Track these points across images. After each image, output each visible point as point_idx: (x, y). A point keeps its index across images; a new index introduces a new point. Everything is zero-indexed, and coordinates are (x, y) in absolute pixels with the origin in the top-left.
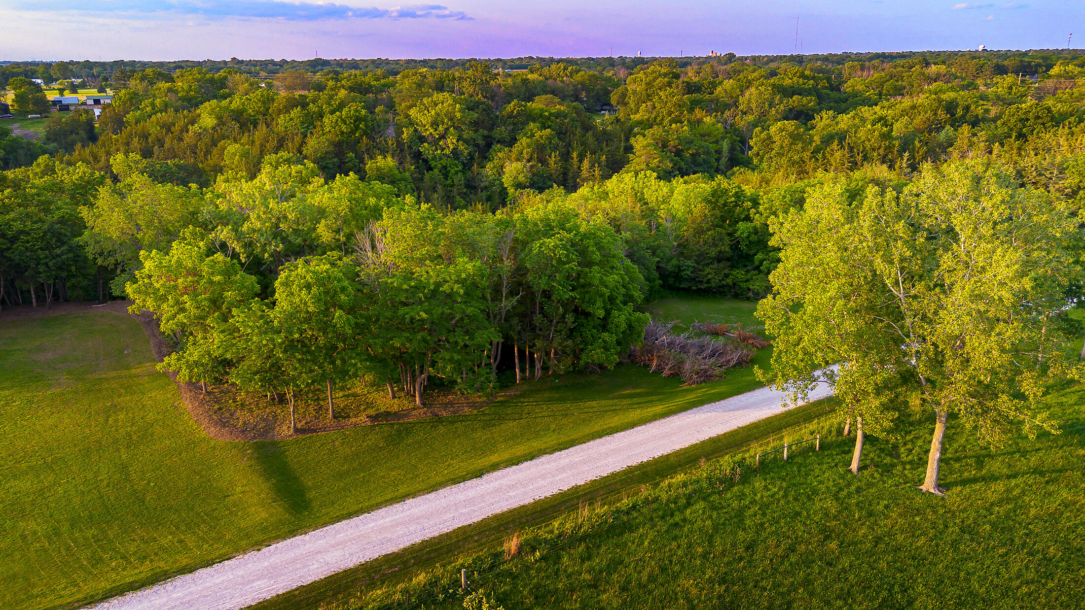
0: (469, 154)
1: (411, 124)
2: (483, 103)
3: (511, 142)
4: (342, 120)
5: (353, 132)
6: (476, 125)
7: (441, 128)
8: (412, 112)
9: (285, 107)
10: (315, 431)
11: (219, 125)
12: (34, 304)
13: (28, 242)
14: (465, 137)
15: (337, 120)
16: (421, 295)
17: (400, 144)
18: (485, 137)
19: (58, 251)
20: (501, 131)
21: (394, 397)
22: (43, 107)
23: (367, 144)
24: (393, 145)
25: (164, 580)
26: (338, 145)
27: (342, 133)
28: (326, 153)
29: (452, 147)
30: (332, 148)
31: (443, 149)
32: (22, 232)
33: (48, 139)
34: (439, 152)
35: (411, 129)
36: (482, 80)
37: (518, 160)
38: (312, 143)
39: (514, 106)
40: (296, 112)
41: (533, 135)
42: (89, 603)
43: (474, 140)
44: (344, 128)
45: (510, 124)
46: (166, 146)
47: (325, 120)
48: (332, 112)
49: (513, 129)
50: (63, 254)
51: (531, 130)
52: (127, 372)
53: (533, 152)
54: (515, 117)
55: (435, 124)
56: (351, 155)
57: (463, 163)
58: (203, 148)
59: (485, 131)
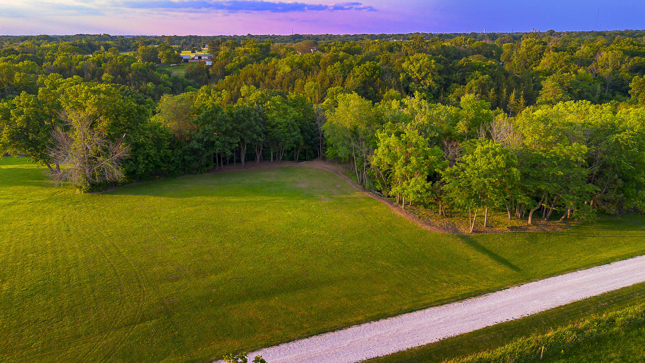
0: (438, 89)
1: (403, 71)
2: (443, 59)
3: (463, 82)
4: (366, 68)
5: (372, 76)
6: (440, 72)
7: (423, 74)
8: (404, 65)
9: (329, 61)
10: (482, 232)
11: (292, 71)
12: (272, 161)
13: (281, 128)
14: (435, 79)
15: (363, 69)
16: (555, 162)
17: (398, 83)
18: (445, 79)
20: (457, 76)
21: (511, 219)
22: (179, 60)
23: (380, 83)
24: (394, 83)
25: (484, 294)
26: (364, 82)
27: (366, 76)
28: (359, 87)
29: (428, 84)
30: (362, 85)
31: (423, 86)
34: (421, 87)
35: (405, 74)
36: (419, 46)
37: (469, 93)
38: (350, 82)
39: (464, 61)
40: (337, 64)
41: (477, 78)
42: (458, 300)
43: (440, 80)
44: (367, 73)
45: (460, 72)
46: (267, 82)
47: (355, 68)
48: (359, 64)
49: (462, 75)
50: (296, 135)
51: (476, 75)
53: (479, 89)
54: (464, 68)
55: (419, 71)
56: (371, 88)
57: (434, 94)
59: (446, 76)
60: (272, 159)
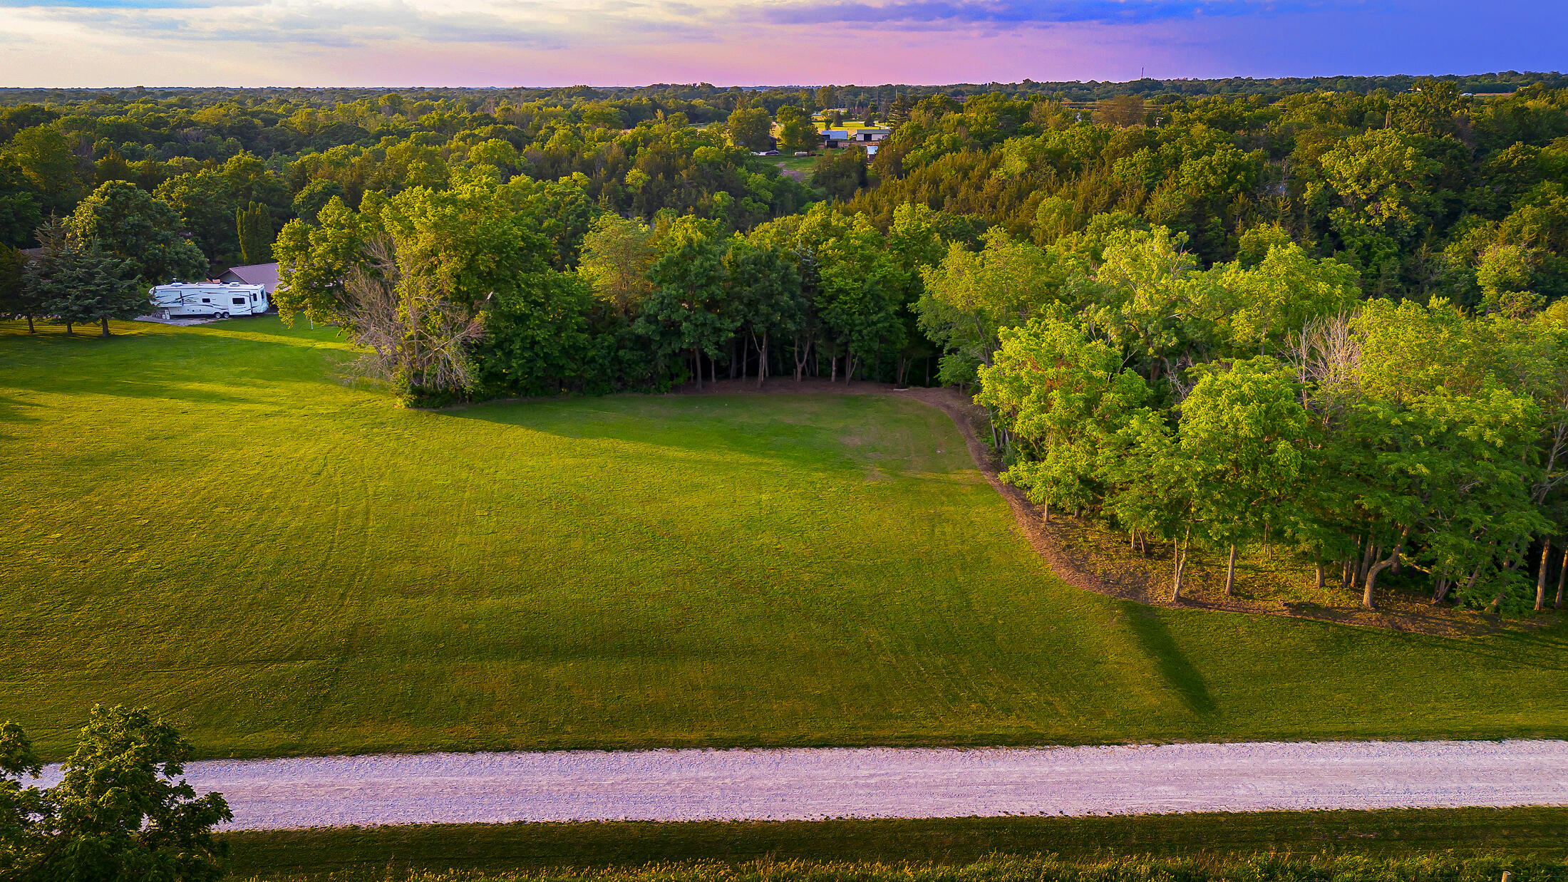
0: (1416, 228)
1: (1321, 176)
2: (1454, 146)
3: (1500, 212)
4: (1211, 167)
5: (1225, 186)
6: (1434, 182)
7: (1373, 184)
8: (1325, 160)
9: (1125, 147)
10: (1205, 606)
11: (1029, 171)
12: (833, 378)
13: (845, 303)
14: (1412, 199)
15: (1203, 168)
16: (1420, 438)
17: (1297, 207)
18: (1448, 202)
19: (874, 318)
20: (1485, 193)
21: (1322, 585)
22: (812, 142)
23: (1243, 205)
24: (1284, 208)
25: (1041, 745)
26: (1199, 204)
27: (1208, 186)
28: (1181, 215)
29: (1386, 214)
30: (1189, 208)
31: (1369, 218)
32: (840, 290)
33: (816, 182)
34: (1362, 221)
35: (1321, 185)
36: (1438, 110)
37: (1509, 242)
38: (1160, 200)
39: (1515, 152)
40: (1141, 155)
41: (1545, 203)
42: (959, 745)
43: (1428, 205)
44: (1212, 180)
45: (1500, 182)
46: (961, 196)
47: (1185, 168)
48: (1197, 156)
49: (1506, 191)
50: (879, 322)
51: (1544, 194)
52: (943, 477)
53: (1543, 230)
54: (1513, 171)
55: (1363, 178)
56: (1217, 220)
57: (1402, 242)
58: (1006, 200)
59: (1450, 192)
60: (833, 374)
